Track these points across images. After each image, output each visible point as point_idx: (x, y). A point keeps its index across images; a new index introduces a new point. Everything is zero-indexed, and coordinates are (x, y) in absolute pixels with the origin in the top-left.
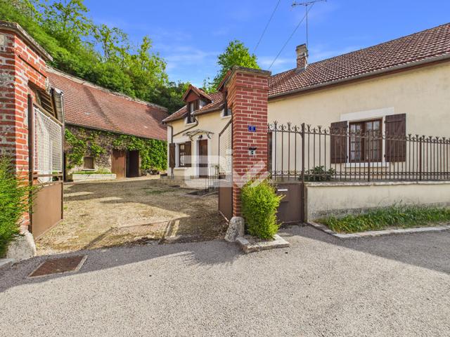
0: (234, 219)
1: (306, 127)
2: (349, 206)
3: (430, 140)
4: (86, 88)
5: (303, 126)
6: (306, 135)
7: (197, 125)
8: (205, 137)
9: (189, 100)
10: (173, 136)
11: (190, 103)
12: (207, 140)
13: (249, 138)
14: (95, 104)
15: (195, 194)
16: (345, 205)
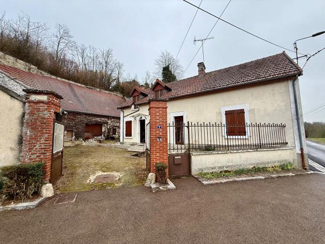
0: (150, 174)
1: (190, 123)
2: (216, 165)
3: (264, 126)
4: (70, 84)
5: (188, 122)
6: (190, 128)
7: (138, 111)
8: (143, 118)
9: (134, 95)
10: (124, 117)
11: (134, 97)
12: (144, 120)
13: (158, 132)
14: (75, 95)
15: (136, 155)
16: (214, 165)
